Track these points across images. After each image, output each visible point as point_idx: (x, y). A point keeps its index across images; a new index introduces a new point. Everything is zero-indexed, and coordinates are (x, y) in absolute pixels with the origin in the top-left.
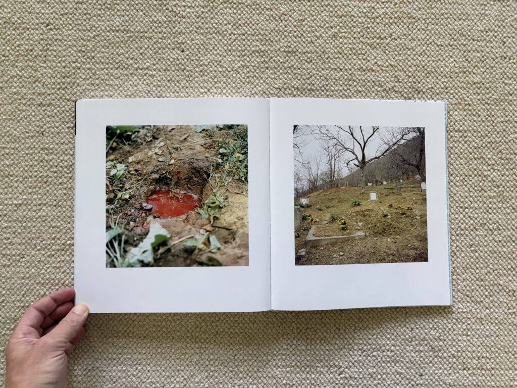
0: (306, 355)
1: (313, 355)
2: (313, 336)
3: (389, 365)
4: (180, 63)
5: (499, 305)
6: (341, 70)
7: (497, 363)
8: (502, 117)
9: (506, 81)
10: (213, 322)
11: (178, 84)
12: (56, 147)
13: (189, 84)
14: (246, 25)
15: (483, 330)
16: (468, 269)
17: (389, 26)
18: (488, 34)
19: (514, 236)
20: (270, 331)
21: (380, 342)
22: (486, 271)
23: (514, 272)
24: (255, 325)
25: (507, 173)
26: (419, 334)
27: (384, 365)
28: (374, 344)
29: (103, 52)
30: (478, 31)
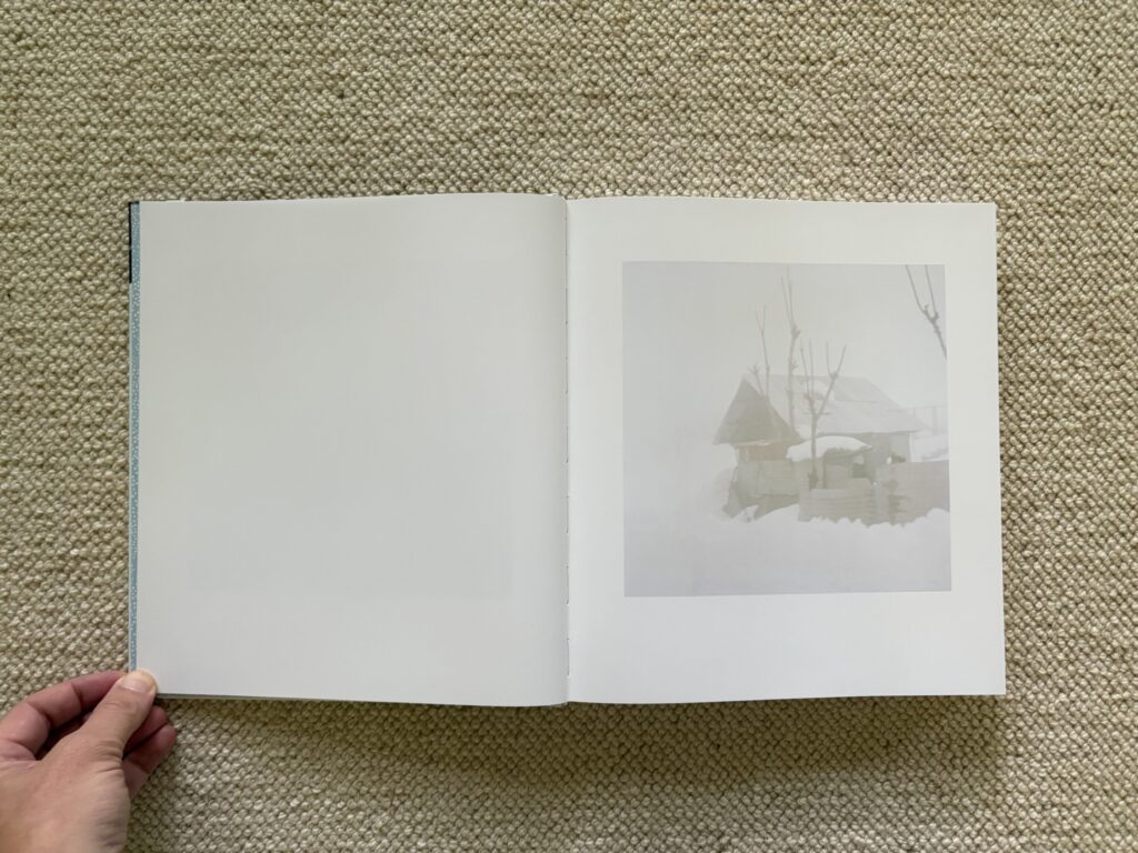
0: (640, 809)
1: (657, 807)
2: (657, 764)
3: (834, 827)
4: (336, 125)
5: (1089, 683)
6: (717, 137)
7: (1087, 819)
8: (1095, 243)
9: (1103, 161)
10: (421, 733)
11: (330, 175)
12: (42, 325)
13: (358, 174)
14: (491, 32)
15: (1052, 742)
16: (1017, 601)
17: (829, 33)
18: (1059, 50)
19: (1123, 522)
20: (555, 753)
21: (814, 775)
22: (1059, 604)
23: (1124, 606)
24: (522, 740)
25: (1107, 376)
26: (906, 755)
27: (822, 826)
28: (800, 781)
29: (150, 100)
30: (1038, 43)
